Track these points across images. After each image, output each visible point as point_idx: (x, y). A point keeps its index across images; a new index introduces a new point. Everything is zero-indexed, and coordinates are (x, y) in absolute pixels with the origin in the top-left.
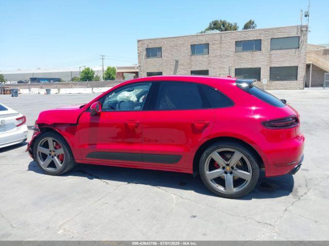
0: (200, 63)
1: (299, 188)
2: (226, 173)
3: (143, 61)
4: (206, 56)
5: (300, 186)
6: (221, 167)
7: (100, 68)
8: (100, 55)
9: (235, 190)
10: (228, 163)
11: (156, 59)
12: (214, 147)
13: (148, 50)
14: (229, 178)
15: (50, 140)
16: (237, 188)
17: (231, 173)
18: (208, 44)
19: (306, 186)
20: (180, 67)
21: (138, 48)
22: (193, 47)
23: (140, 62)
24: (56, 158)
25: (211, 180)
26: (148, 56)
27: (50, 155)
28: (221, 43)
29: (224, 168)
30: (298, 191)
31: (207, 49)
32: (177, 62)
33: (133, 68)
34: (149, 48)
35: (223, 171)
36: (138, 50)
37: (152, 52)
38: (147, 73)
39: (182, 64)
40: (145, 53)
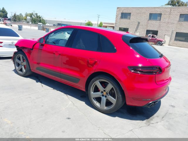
0: (153, 26)
1: (156, 118)
2: (103, 96)
3: (119, 20)
4: (158, 22)
5: (158, 117)
6: (101, 91)
7: (96, 23)
8: (98, 15)
9: (106, 108)
10: (105, 89)
11: (126, 20)
12: (98, 77)
13: (122, 14)
14: (104, 100)
15: (21, 56)
16: (107, 107)
17: (106, 97)
18: (161, 14)
20: (140, 27)
21: (117, 12)
22: (151, 15)
23: (116, 21)
24: (23, 67)
25: (93, 98)
26: (122, 17)
27: (21, 64)
28: (170, 14)
29: (102, 92)
31: (160, 17)
32: (139, 23)
33: (113, 24)
34: (123, 13)
35: (101, 94)
36: (117, 13)
37: (125, 15)
38: (120, 28)
39: (142, 25)
40: (120, 15)
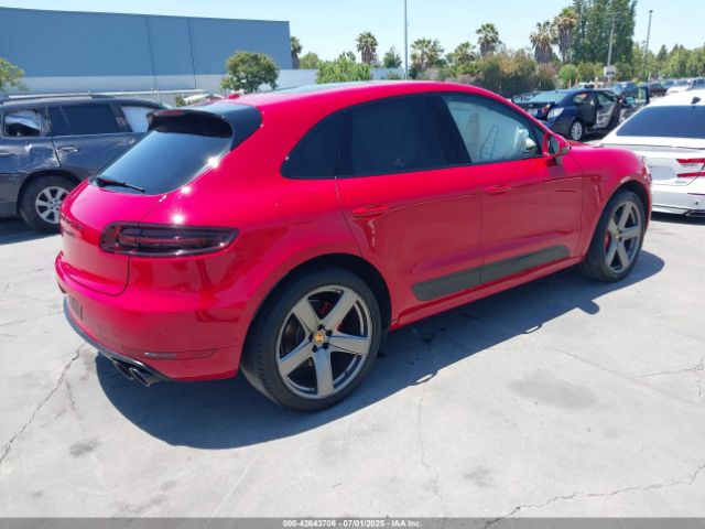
1: (84, 373)
5: (83, 378)
19: (69, 387)
30: (84, 366)
